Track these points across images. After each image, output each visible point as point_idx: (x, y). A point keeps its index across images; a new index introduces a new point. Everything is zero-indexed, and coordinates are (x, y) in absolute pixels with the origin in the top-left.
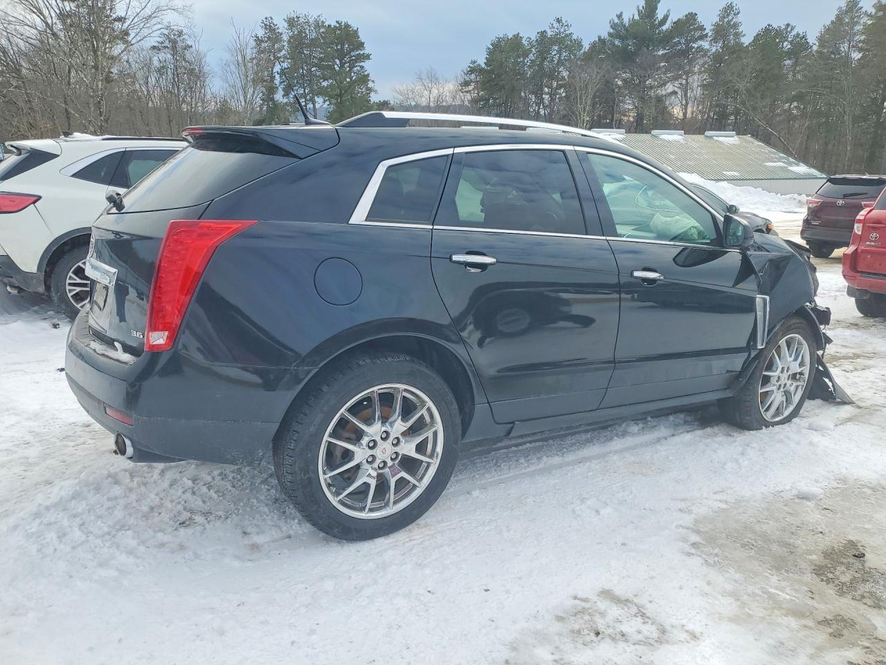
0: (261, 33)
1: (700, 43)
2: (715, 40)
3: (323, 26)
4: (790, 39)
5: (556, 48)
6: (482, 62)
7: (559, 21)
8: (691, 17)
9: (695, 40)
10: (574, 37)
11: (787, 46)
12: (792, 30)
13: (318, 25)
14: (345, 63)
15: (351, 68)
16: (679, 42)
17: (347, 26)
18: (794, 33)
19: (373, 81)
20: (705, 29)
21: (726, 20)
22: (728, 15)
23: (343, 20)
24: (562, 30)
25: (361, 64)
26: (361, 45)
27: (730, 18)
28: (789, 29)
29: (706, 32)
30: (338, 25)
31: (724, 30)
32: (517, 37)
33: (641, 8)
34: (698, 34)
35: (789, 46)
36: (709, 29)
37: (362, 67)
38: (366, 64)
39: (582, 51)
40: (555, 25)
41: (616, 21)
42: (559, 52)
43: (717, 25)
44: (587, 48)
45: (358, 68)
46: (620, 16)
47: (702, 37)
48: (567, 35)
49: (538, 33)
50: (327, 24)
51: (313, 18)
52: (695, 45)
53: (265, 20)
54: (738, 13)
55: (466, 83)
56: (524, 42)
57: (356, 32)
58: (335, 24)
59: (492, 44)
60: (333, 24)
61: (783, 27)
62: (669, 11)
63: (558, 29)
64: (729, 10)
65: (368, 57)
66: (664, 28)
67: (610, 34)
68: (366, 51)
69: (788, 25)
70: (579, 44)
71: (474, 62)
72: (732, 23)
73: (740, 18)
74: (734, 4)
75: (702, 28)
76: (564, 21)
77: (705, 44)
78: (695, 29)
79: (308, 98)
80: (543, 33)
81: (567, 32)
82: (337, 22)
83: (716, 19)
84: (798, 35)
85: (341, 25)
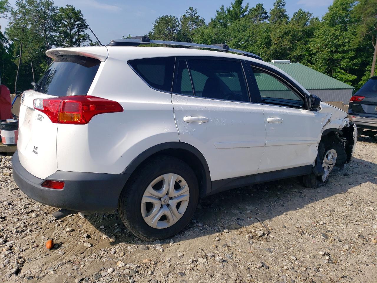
4: (309, 20)
8: (260, 6)
10: (200, 18)
12: (310, 15)
15: (78, 31)
17: (73, 9)
18: (311, 17)
20: (267, 13)
21: (278, 8)
22: (279, 5)
23: (70, 5)
24: (193, 14)
25: (84, 30)
27: (280, 7)
29: (268, 14)
30: (67, 8)
33: (233, 4)
34: (263, 16)
35: (309, 24)
37: (84, 32)
38: (86, 30)
39: (205, 25)
40: (189, 11)
41: (220, 11)
43: (273, 11)
44: (207, 24)
46: (222, 8)
47: (265, 18)
48: (196, 17)
52: (262, 22)
54: (285, 5)
57: (79, 12)
58: (66, 7)
60: (64, 7)
62: (248, 4)
63: (191, 13)
64: (280, 3)
65: (86, 26)
66: (246, 13)
67: (217, 17)
68: (86, 23)
70: (203, 22)
72: (281, 10)
73: (285, 8)
75: (266, 13)
76: (194, 10)
78: (262, 13)
80: (185, 15)
81: (196, 15)
82: (66, 6)
83: (273, 8)
84: (313, 18)
85: (69, 7)
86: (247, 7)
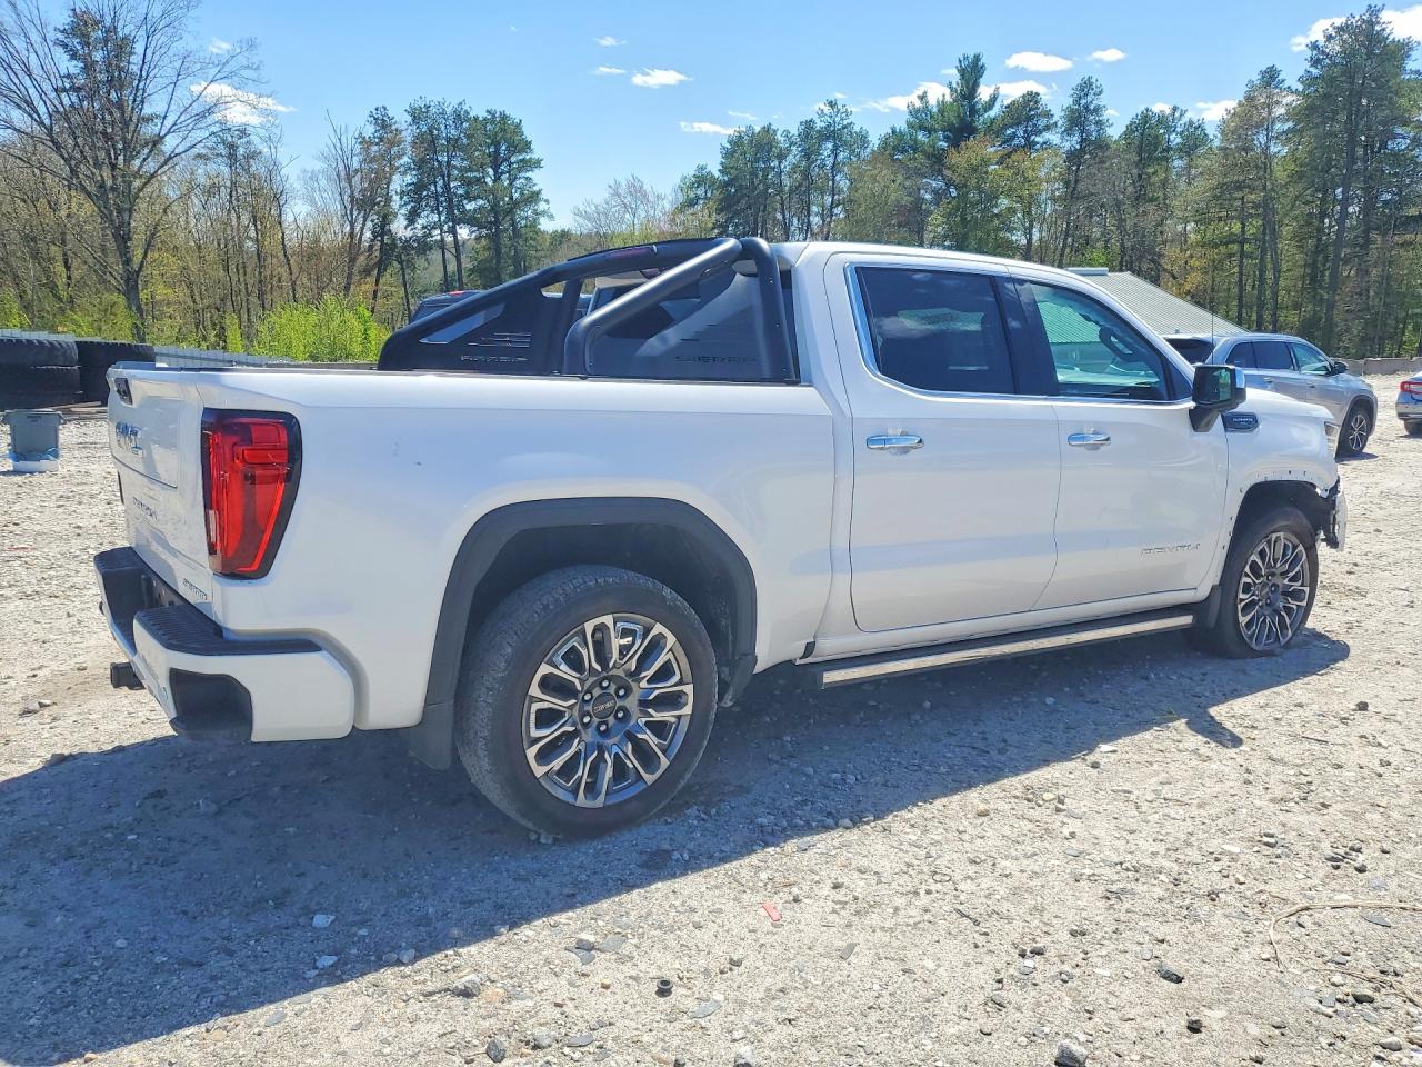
0: (369, 131)
1: (1047, 136)
2: (1068, 131)
3: (468, 120)
4: (1179, 130)
5: (830, 145)
6: (714, 168)
7: (832, 104)
8: (1031, 98)
9: (1039, 133)
10: (856, 129)
11: (1175, 139)
12: (1181, 115)
13: (459, 117)
14: (502, 174)
15: (512, 181)
16: (1014, 136)
17: (504, 117)
18: (1185, 120)
19: (547, 201)
20: (1052, 115)
21: (1083, 102)
22: (1086, 95)
23: (498, 108)
24: (837, 119)
25: (529, 174)
26: (527, 146)
27: (1089, 98)
28: (1177, 114)
29: (1055, 119)
30: (489, 117)
31: (1081, 117)
32: (767, 130)
33: (954, 85)
34: (1042, 123)
35: (1179, 140)
36: (1058, 116)
37: (529, 179)
38: (535, 175)
39: (868, 150)
40: (826, 112)
41: (918, 104)
42: (835, 150)
43: (1070, 110)
44: (877, 143)
45: (522, 181)
46: (922, 98)
47: (1047, 128)
48: (844, 128)
49: (801, 123)
50: (472, 114)
51: (451, 107)
52: (1039, 139)
53: (375, 112)
54: (1100, 93)
55: (691, 203)
56: (779, 137)
57: (518, 126)
58: (486, 115)
59: (730, 142)
60: (482, 114)
61: (1168, 112)
62: (997, 90)
63: (831, 117)
64: (1086, 88)
65: (537, 164)
66: (992, 113)
67: (910, 125)
68: (535, 156)
69: (1175, 109)
70: (863, 139)
71: (703, 168)
72: (1092, 107)
73: (1102, 101)
74: (1093, 80)
75: (1048, 114)
76: (839, 106)
77: (1053, 137)
78: (1039, 116)
79: (445, 228)
80: (809, 124)
81: (845, 122)
82: (488, 112)
83: (1069, 102)
84: (1191, 123)
85: (494, 116)
86: (993, 99)
